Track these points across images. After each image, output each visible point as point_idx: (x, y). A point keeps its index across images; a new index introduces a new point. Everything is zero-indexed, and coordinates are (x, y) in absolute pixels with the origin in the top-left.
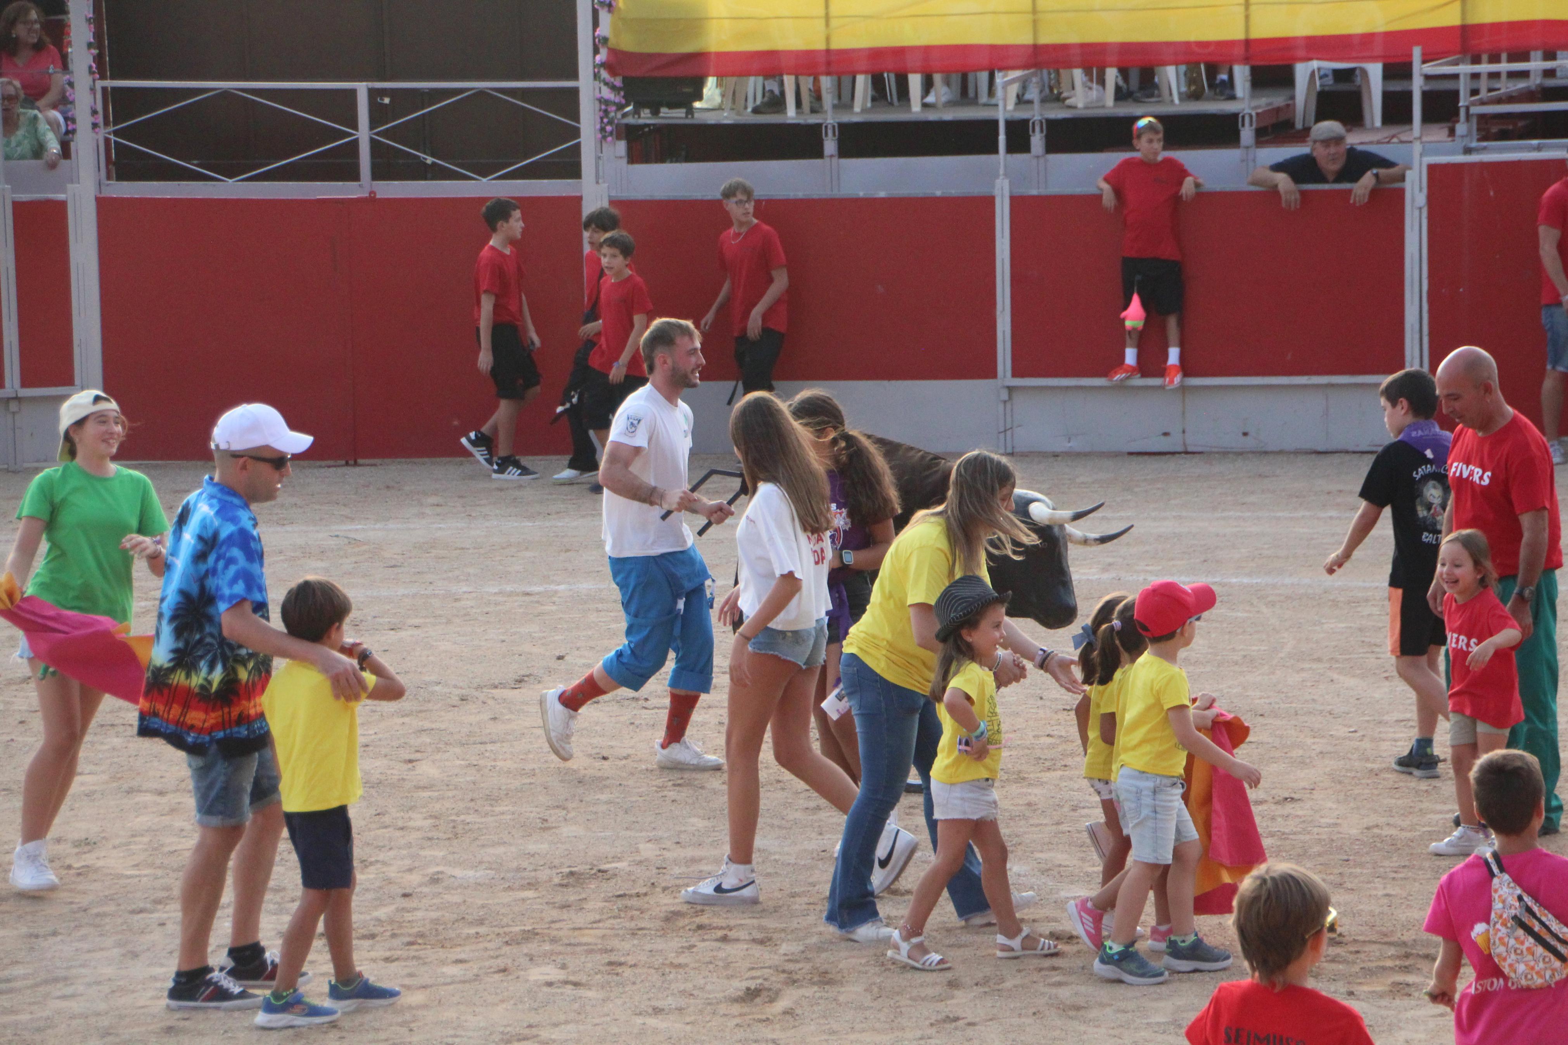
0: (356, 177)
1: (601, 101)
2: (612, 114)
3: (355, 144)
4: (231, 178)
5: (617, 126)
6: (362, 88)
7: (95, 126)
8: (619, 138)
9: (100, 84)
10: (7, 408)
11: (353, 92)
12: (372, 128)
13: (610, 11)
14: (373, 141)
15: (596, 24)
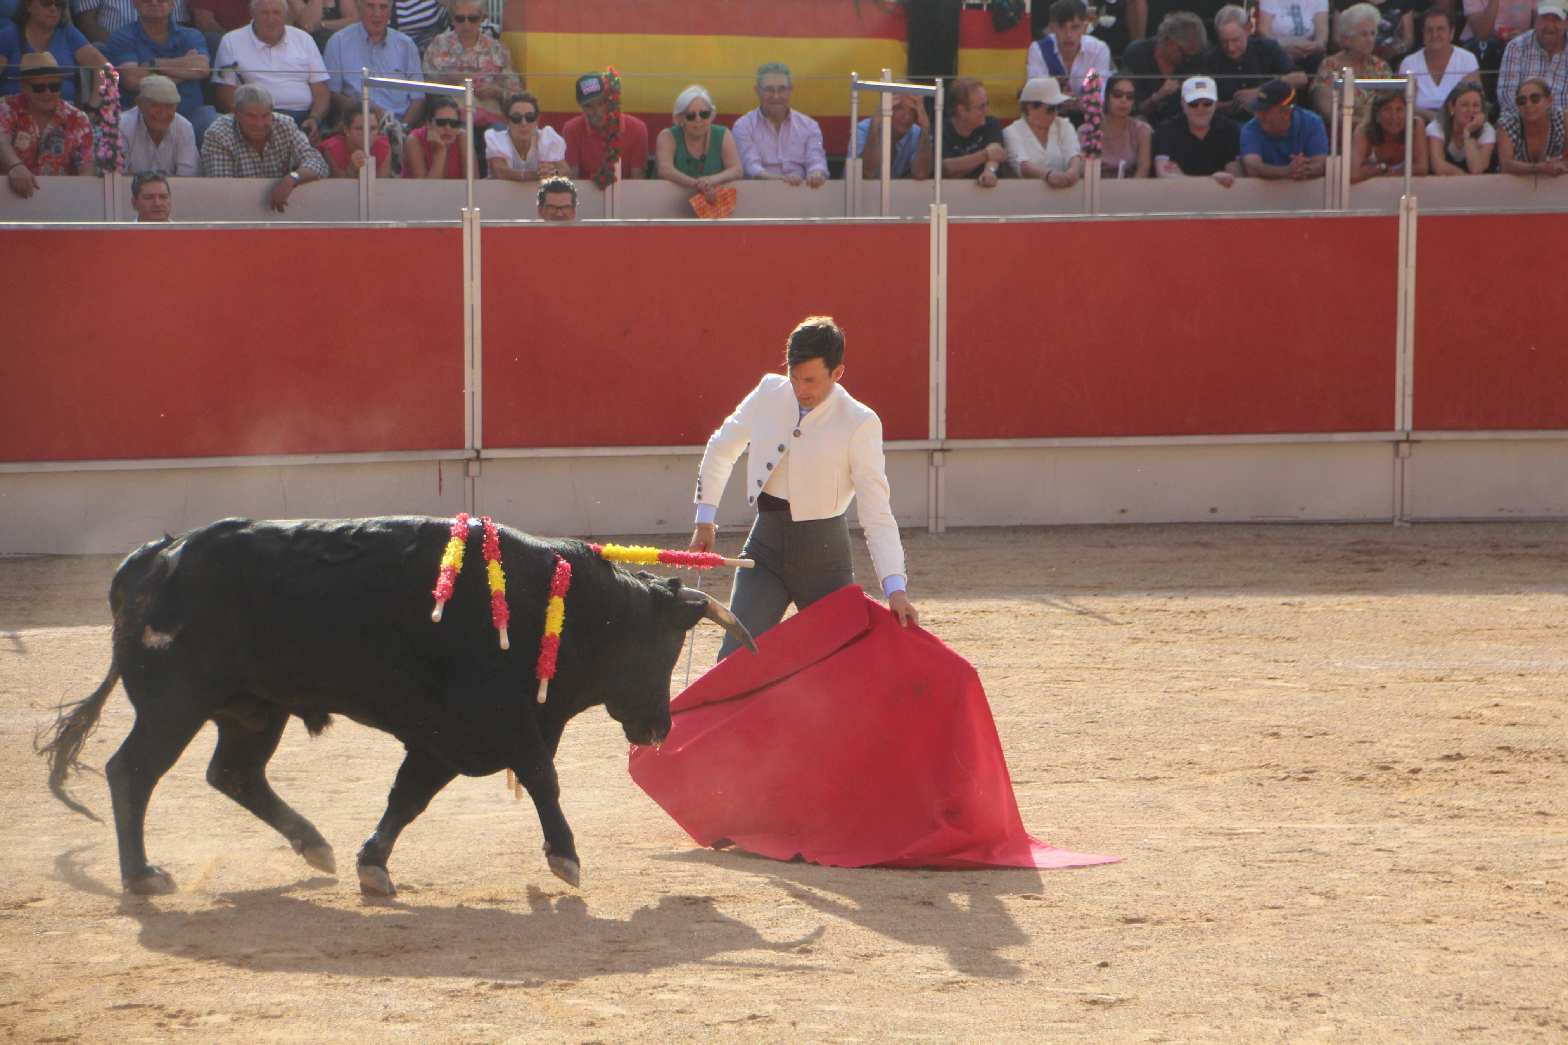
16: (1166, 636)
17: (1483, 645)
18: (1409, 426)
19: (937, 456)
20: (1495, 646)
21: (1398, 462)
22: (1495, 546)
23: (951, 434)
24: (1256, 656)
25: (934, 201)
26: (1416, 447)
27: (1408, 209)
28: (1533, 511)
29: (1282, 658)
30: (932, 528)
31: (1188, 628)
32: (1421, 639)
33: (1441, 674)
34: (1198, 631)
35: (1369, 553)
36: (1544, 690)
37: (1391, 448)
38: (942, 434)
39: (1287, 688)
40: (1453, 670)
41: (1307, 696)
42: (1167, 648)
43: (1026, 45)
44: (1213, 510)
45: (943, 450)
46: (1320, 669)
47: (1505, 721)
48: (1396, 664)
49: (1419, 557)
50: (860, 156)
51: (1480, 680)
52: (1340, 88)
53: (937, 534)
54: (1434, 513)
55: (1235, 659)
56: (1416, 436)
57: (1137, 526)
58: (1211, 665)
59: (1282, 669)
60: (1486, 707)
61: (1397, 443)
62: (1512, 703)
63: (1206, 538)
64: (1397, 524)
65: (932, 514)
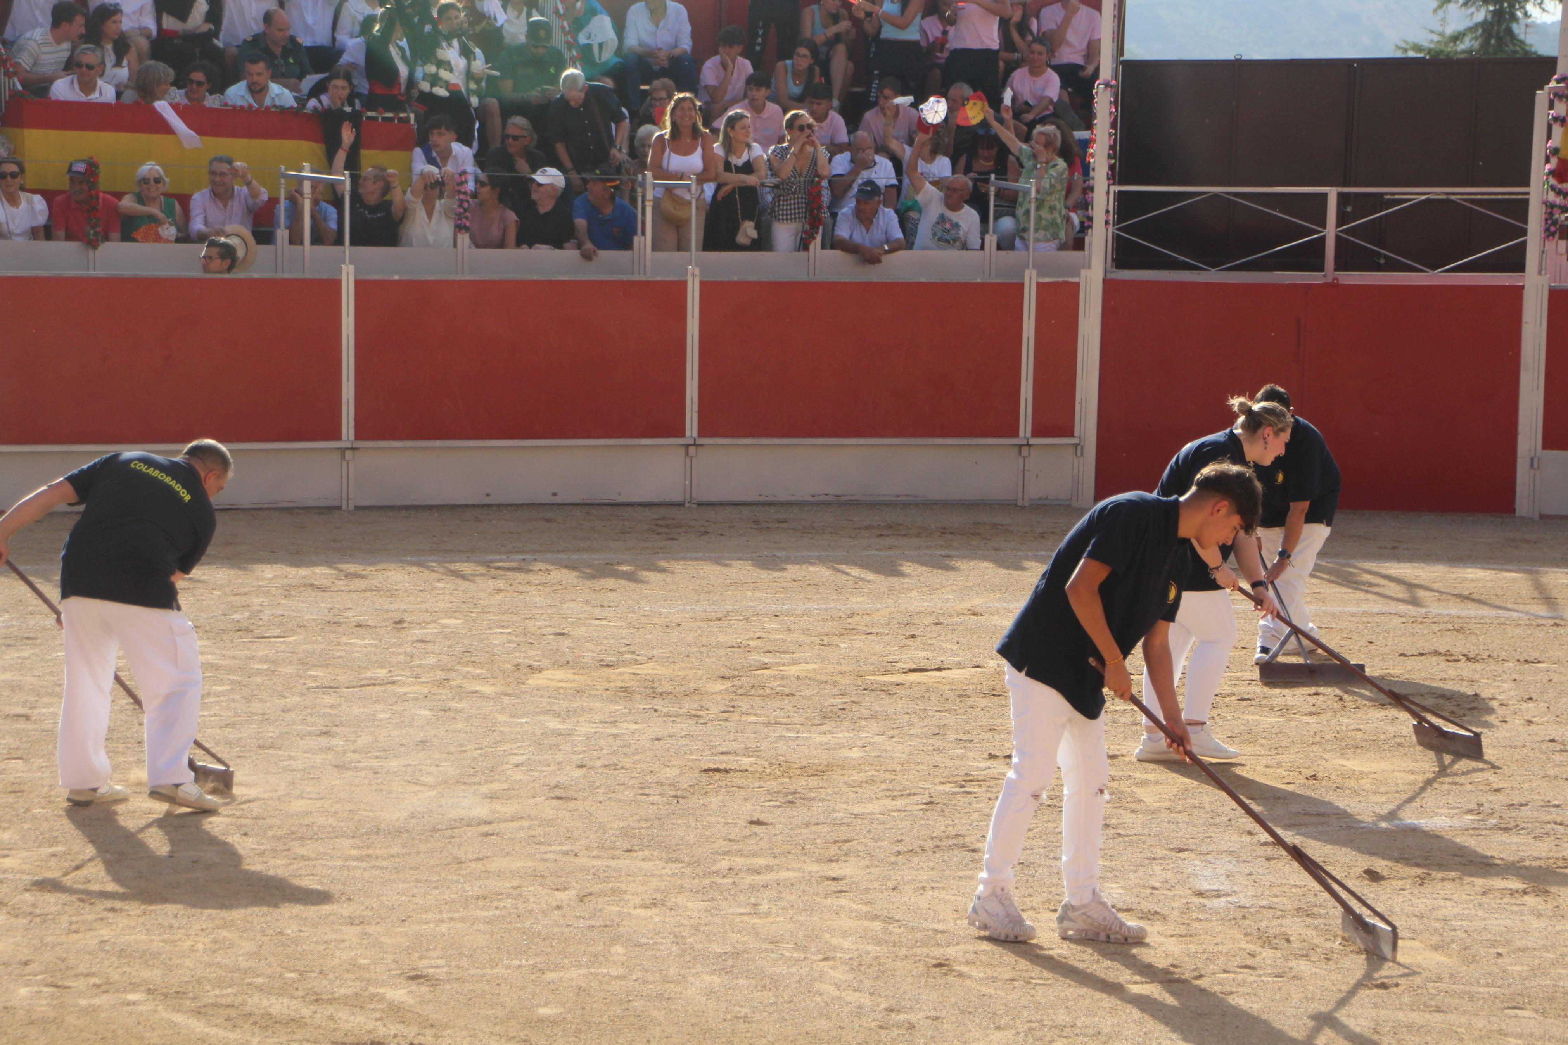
0: (1321, 268)
1: (1545, 203)
2: (1556, 216)
3: (1323, 239)
4: (1213, 267)
5: (1561, 226)
6: (1332, 193)
7: (1107, 222)
8: (1561, 238)
9: (1113, 188)
10: (1020, 453)
11: (1325, 196)
12: (1338, 225)
13: (1562, 126)
14: (1338, 239)
15: (1549, 137)
16: (521, 588)
17: (750, 594)
18: (695, 434)
19: (348, 454)
20: (758, 594)
21: (688, 460)
22: (756, 522)
23: (358, 437)
24: (587, 602)
25: (344, 263)
26: (700, 449)
27: (693, 275)
28: (783, 497)
29: (606, 604)
30: (344, 507)
31: (537, 582)
32: (706, 589)
33: (720, 615)
34: (544, 584)
35: (667, 526)
36: (792, 627)
37: (682, 450)
38: (352, 436)
39: (610, 627)
40: (728, 612)
41: (624, 632)
42: (522, 597)
43: (411, 149)
44: (555, 494)
45: (352, 449)
46: (633, 612)
47: (766, 649)
48: (688, 608)
49: (702, 529)
50: (286, 228)
51: (747, 619)
52: (643, 185)
53: (349, 511)
54: (712, 498)
55: (572, 605)
56: (700, 441)
57: (498, 505)
58: (554, 609)
59: (606, 612)
60: (752, 639)
61: (687, 446)
62: (770, 636)
63: (549, 515)
64: (687, 505)
65: (345, 496)
